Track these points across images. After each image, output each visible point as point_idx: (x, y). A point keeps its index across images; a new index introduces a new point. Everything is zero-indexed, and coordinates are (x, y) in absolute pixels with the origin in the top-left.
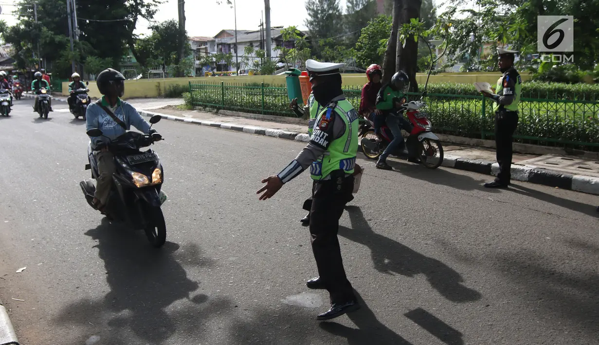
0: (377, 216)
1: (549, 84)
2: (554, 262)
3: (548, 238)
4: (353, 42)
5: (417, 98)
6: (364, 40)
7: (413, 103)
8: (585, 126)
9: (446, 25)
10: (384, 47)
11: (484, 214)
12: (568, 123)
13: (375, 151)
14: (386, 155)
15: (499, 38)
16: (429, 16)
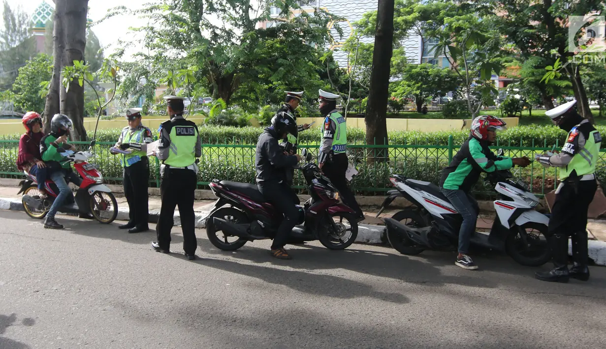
0: (46, 285)
1: (220, 128)
2: (235, 308)
3: (228, 284)
4: (8, 82)
5: (85, 148)
6: (22, 81)
7: (81, 154)
8: (253, 169)
9: (113, 69)
10: (46, 89)
11: (164, 268)
12: (238, 167)
13: (39, 209)
14: (54, 213)
15: (169, 82)
16: (96, 57)
